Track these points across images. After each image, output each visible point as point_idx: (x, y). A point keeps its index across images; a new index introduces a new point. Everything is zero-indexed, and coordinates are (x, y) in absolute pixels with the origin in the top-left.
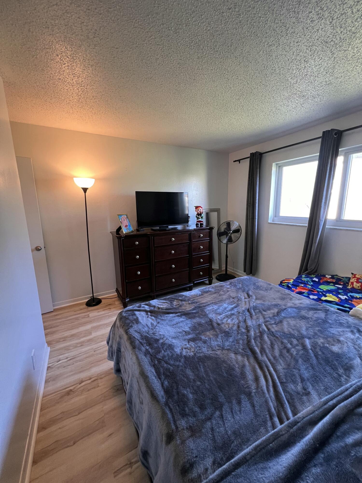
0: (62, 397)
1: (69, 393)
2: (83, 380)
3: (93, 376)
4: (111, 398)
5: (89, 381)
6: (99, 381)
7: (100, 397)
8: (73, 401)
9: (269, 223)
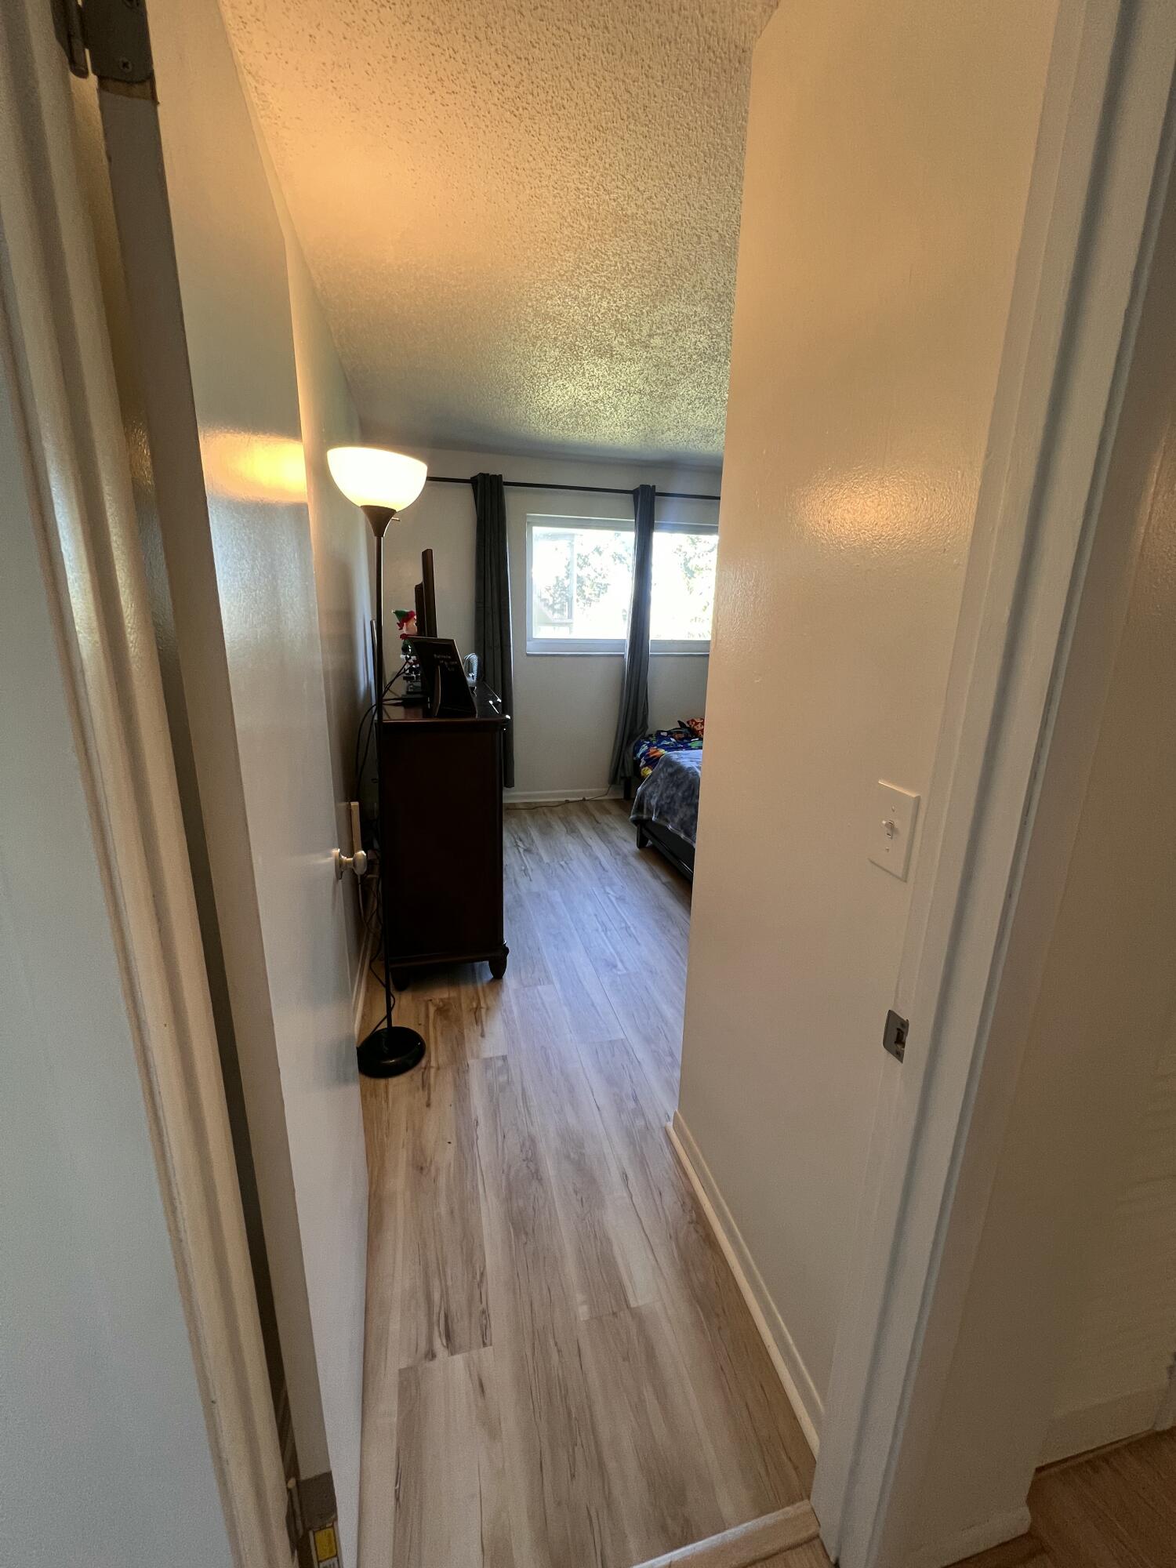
9: (528, 655)
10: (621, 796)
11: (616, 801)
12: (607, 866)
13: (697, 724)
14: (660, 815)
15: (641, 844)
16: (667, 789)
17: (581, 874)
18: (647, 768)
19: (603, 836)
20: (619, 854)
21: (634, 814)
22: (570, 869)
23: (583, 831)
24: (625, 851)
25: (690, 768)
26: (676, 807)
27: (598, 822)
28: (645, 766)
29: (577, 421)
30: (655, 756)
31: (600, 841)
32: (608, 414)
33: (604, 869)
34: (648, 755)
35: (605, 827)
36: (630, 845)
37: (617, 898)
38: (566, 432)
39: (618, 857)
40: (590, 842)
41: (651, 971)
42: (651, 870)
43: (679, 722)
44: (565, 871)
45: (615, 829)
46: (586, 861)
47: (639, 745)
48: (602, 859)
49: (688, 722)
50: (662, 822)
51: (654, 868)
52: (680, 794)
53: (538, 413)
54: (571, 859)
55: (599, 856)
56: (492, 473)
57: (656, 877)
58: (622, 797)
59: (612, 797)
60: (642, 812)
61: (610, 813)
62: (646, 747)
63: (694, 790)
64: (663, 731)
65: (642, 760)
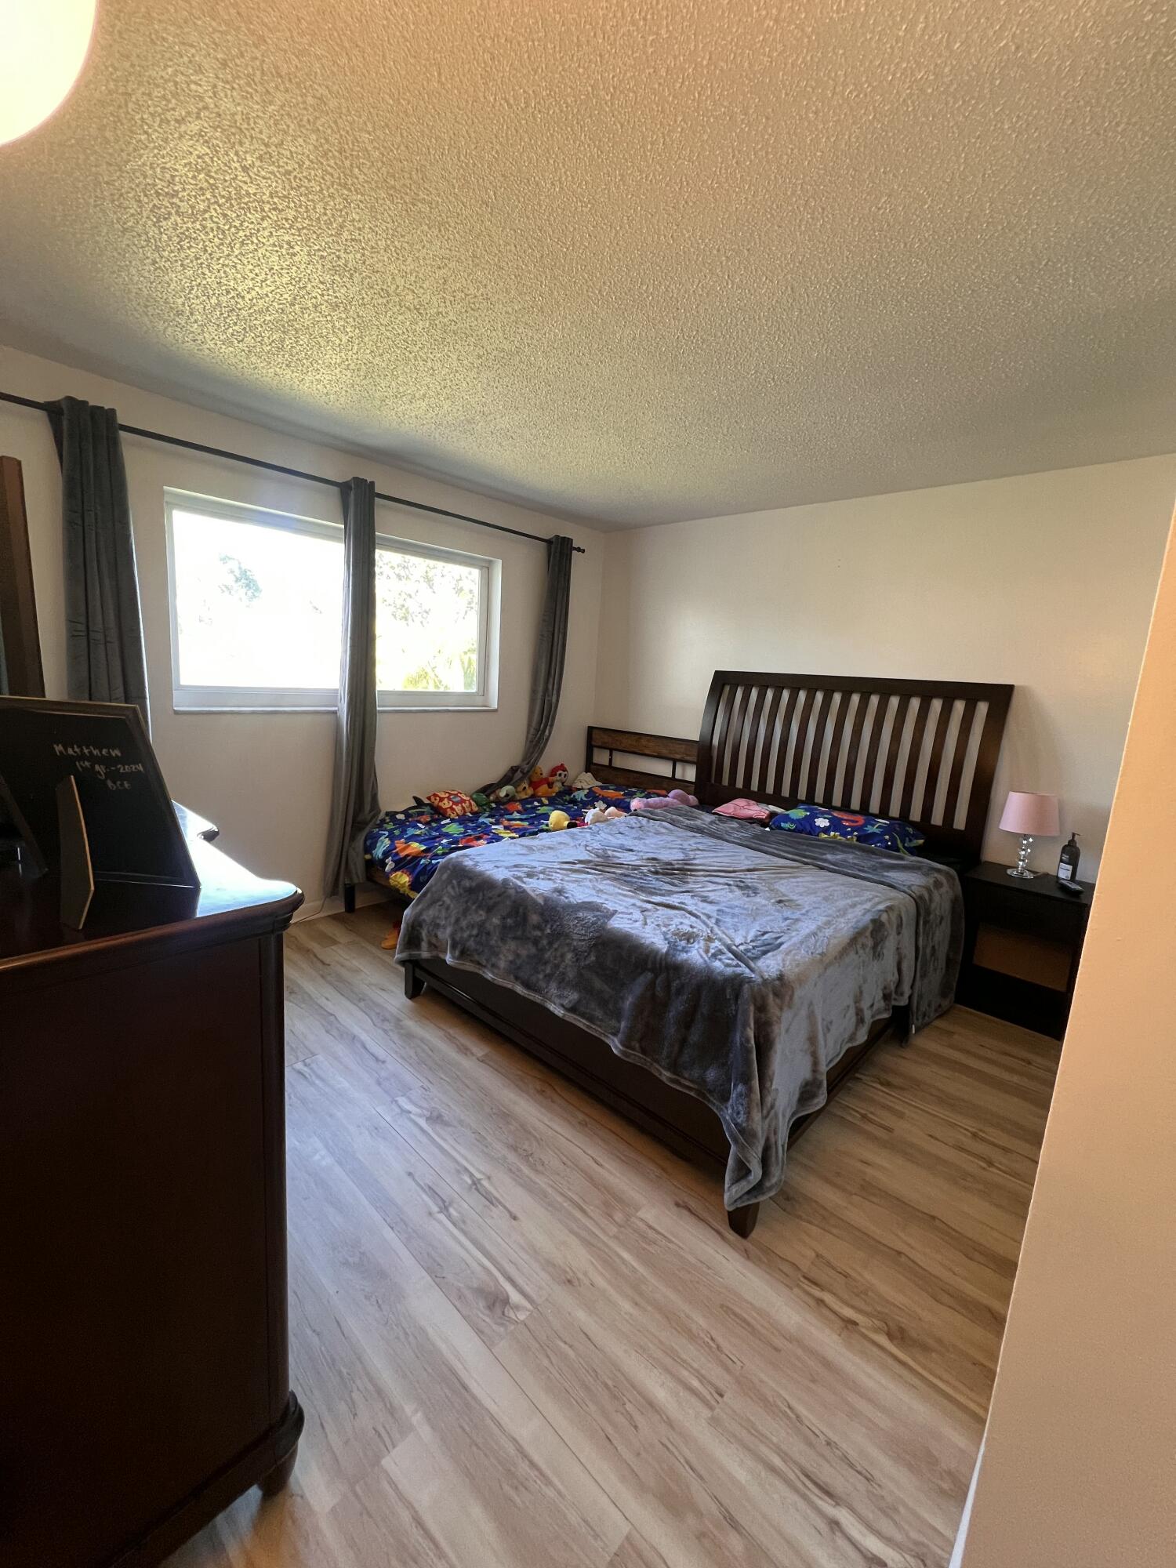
0: (925, 1348)
1: (899, 1335)
2: (840, 1323)
3: (806, 1298)
4: (816, 1202)
5: (827, 1297)
6: (805, 1265)
7: (834, 1231)
8: (900, 1299)
9: (177, 713)
10: (341, 909)
11: (335, 918)
12: (380, 1052)
13: (442, 799)
14: (464, 954)
15: (414, 990)
16: (465, 912)
17: (343, 1083)
18: (399, 873)
19: (343, 986)
20: (385, 1020)
21: (401, 952)
22: (319, 1077)
23: (309, 987)
24: (394, 1011)
25: (505, 881)
26: (493, 942)
27: (323, 963)
28: (395, 870)
29: (282, 341)
30: (407, 855)
31: (348, 1004)
32: (345, 339)
33: (377, 1060)
34: (397, 854)
35: (343, 972)
36: (394, 997)
37: (428, 1119)
38: (254, 359)
39: (387, 1026)
40: (330, 1007)
41: (569, 1281)
42: (451, 1039)
43: (415, 798)
44: (313, 1084)
45: (357, 971)
46: (341, 1049)
47: (373, 840)
48: (364, 1037)
49: (429, 798)
50: (469, 967)
51: (451, 1031)
52: (496, 921)
53: (214, 301)
54: (314, 1054)
55: (356, 1033)
56: (93, 402)
57: (464, 1051)
58: (343, 910)
59: (326, 914)
60: (418, 946)
61: (335, 942)
62: (387, 842)
63: (524, 914)
64: (397, 813)
65: (389, 861)
